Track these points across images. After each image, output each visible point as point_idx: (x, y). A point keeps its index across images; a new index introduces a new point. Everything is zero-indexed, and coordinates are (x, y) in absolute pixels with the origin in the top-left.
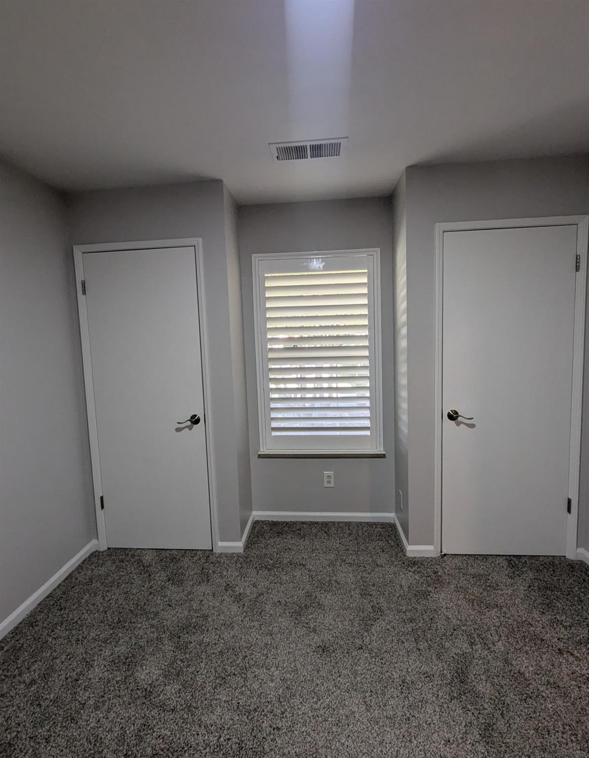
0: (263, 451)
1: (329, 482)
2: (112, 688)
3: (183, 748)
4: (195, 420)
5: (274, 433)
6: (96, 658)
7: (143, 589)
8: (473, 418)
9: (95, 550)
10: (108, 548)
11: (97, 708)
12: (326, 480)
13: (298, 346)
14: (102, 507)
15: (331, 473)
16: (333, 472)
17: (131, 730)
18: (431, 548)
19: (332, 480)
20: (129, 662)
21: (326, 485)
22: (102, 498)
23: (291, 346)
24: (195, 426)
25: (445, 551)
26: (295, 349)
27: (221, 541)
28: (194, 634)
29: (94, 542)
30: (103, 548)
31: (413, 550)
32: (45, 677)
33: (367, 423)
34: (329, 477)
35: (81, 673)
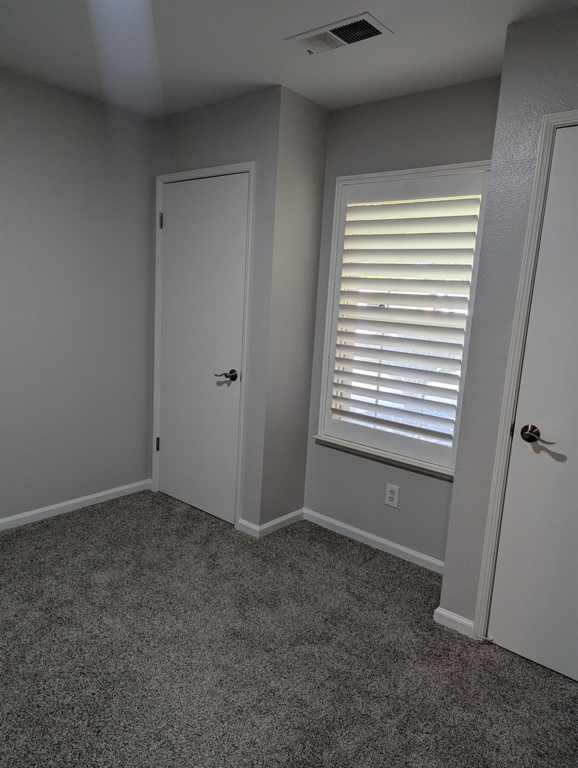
0: (321, 436)
1: (391, 499)
2: (74, 574)
3: (77, 624)
4: (233, 376)
5: (335, 417)
6: (82, 553)
7: (153, 528)
8: (554, 443)
9: (149, 489)
10: (159, 491)
11: (57, 578)
12: (388, 495)
13: (386, 306)
14: (158, 449)
15: (396, 488)
16: (398, 487)
17: (62, 599)
18: (470, 623)
19: (396, 497)
20: (97, 566)
21: (388, 502)
22: (158, 439)
23: (377, 306)
24: (233, 382)
25: (490, 638)
26: (381, 309)
27: (243, 518)
28: (153, 571)
29: (149, 481)
30: (155, 489)
31: (443, 615)
32: (48, 549)
33: (450, 430)
34: (392, 492)
35: (67, 557)
